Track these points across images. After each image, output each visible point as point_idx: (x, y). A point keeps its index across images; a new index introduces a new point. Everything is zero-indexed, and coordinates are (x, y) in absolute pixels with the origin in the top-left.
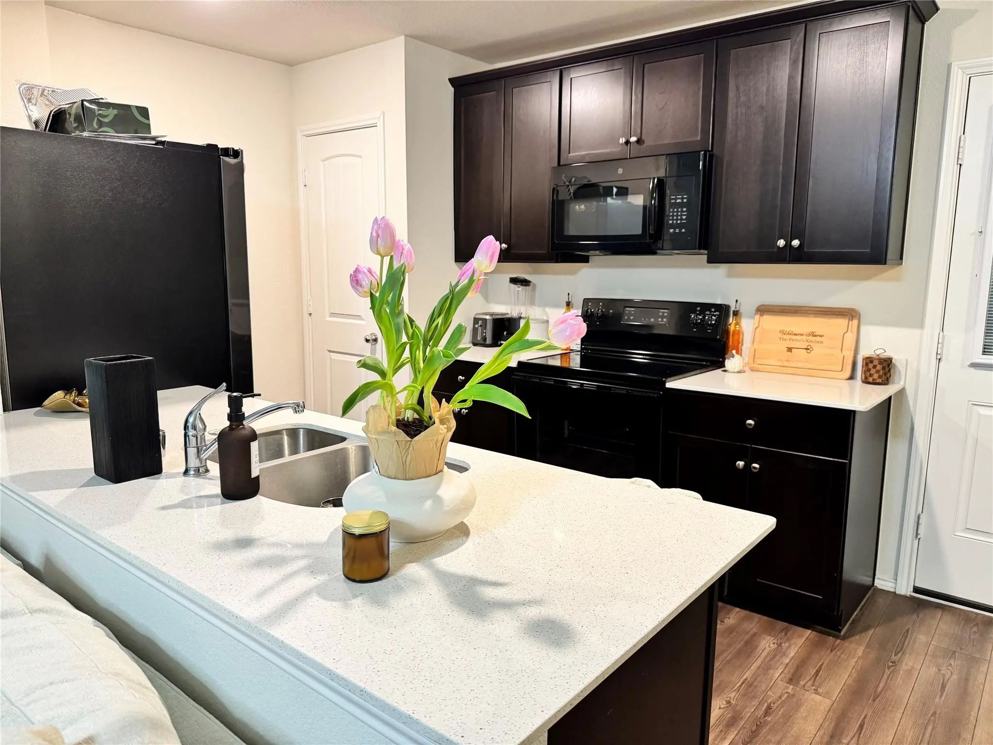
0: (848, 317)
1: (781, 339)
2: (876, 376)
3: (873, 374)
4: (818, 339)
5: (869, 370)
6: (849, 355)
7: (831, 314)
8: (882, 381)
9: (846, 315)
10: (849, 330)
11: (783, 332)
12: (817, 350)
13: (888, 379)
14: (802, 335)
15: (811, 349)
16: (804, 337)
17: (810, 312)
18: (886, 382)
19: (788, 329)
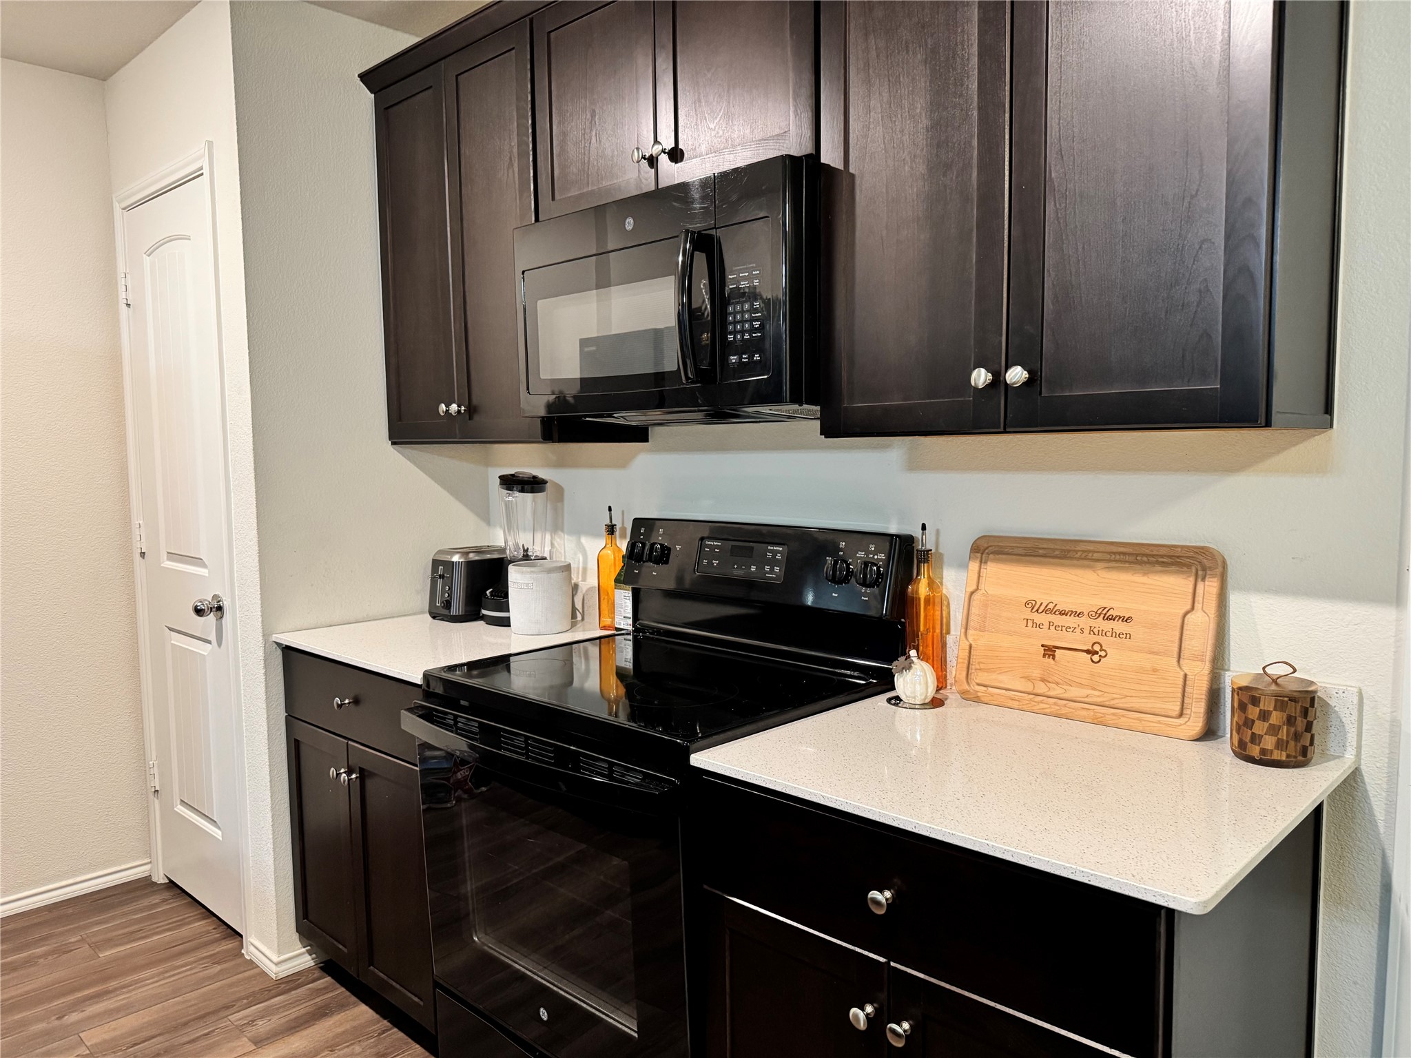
0: (1194, 570)
1: (1030, 623)
2: (1269, 742)
3: (1261, 737)
4: (1119, 626)
5: (1249, 723)
6: (1200, 673)
7: (1149, 563)
8: (1288, 756)
9: (1189, 566)
10: (1198, 606)
11: (1032, 606)
12: (1115, 655)
13: (1304, 752)
14: (1079, 615)
15: (1103, 653)
16: (1084, 622)
17: (1096, 556)
18: (1301, 758)
19: (1042, 598)
